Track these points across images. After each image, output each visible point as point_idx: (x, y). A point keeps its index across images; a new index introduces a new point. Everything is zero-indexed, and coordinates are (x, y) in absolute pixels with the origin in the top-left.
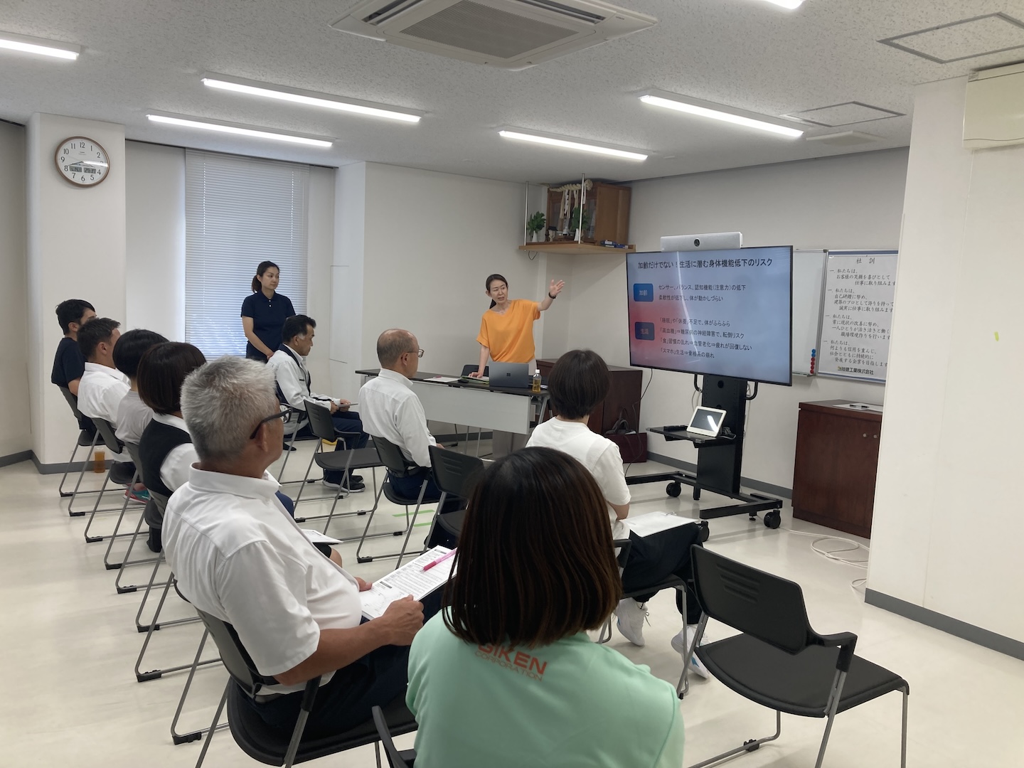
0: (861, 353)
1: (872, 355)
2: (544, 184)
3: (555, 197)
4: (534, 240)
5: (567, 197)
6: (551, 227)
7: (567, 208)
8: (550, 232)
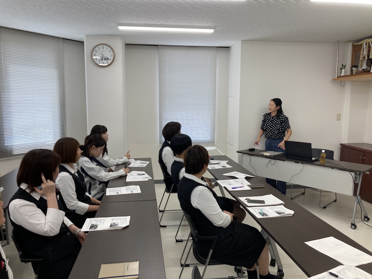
2: (349, 41)
3: (357, 49)
4: (343, 74)
5: (365, 46)
6: (354, 66)
7: (365, 53)
8: (354, 69)
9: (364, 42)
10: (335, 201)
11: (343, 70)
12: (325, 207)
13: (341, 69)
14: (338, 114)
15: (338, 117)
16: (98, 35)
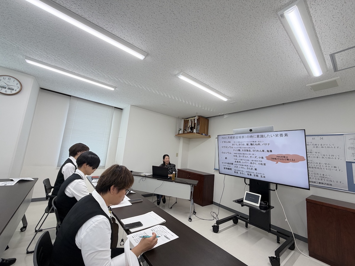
0: (322, 176)
1: (330, 177)
2: (183, 118)
3: (186, 122)
4: (180, 133)
5: (190, 121)
6: (185, 130)
7: (190, 124)
8: (185, 131)
9: (190, 119)
10: (176, 203)
11: (180, 131)
12: (171, 208)
13: (179, 130)
14: (177, 153)
15: (177, 155)
16: (6, 68)
